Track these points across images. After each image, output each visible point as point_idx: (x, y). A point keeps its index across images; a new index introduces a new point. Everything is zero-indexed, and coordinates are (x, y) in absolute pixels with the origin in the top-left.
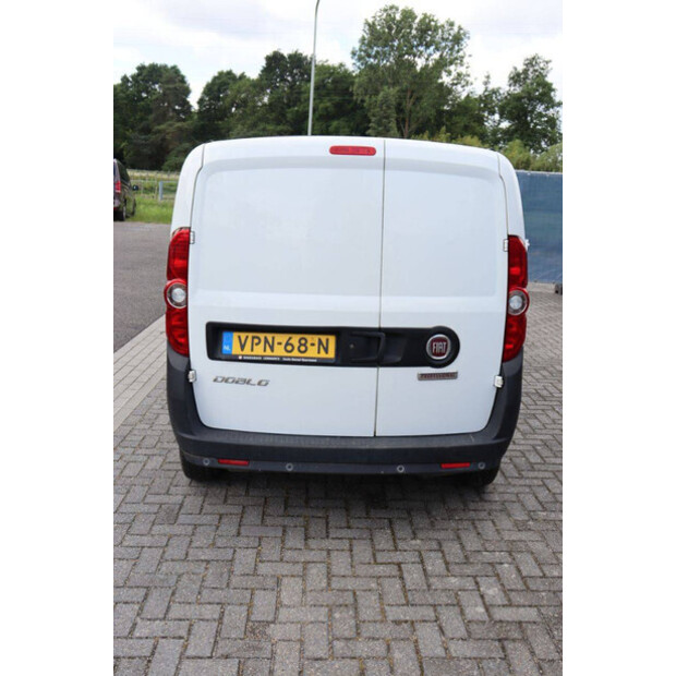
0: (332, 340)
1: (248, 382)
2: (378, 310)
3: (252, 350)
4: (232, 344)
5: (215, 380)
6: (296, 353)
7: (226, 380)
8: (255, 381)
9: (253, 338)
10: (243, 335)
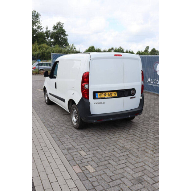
0: (116, 92)
1: (101, 103)
2: (124, 86)
3: (102, 96)
4: (98, 95)
5: (95, 104)
6: (110, 96)
7: (97, 103)
8: (102, 103)
10: (100, 93)
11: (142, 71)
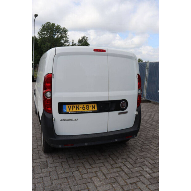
0: (96, 105)
1: (72, 120)
2: (108, 96)
3: (73, 110)
4: (66, 109)
5: (61, 120)
6: (86, 110)
7: (64, 120)
8: (74, 119)
9: (73, 106)
10: (69, 106)
11: (138, 74)
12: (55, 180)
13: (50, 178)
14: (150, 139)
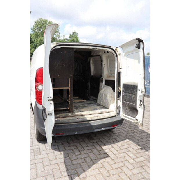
12: (47, 166)
13: (43, 164)
14: (134, 127)
